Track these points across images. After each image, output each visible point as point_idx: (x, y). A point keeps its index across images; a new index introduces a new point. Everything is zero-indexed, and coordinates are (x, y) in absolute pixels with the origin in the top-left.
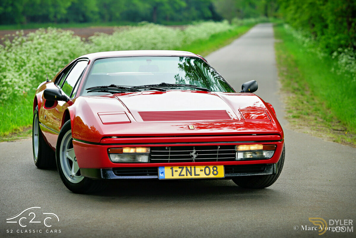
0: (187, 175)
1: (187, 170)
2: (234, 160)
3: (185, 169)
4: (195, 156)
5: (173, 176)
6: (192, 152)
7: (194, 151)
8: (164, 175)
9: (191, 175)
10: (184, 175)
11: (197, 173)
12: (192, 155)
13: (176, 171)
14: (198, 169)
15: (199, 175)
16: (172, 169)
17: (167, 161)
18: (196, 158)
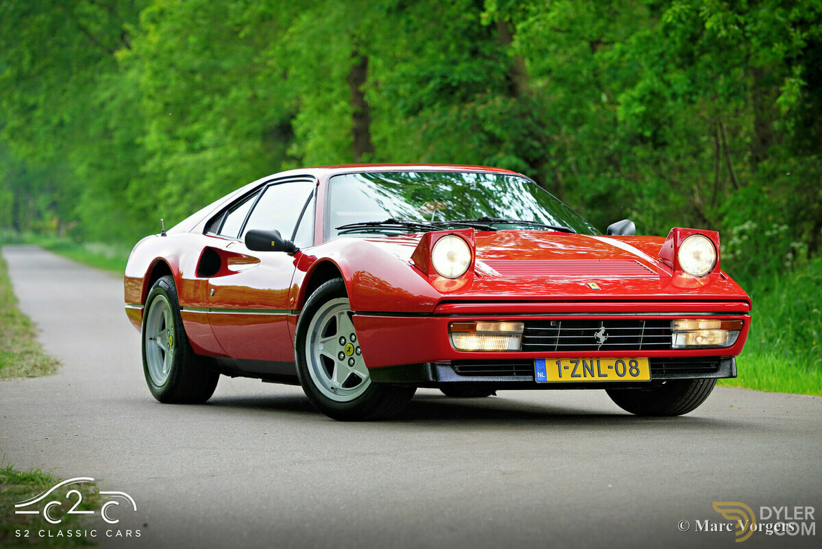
0: (585, 376)
1: (585, 366)
2: (669, 347)
3: (581, 364)
4: (603, 339)
5: (560, 377)
6: (598, 331)
7: (603, 329)
8: (545, 374)
9: (593, 376)
10: (580, 376)
11: (602, 373)
12: (597, 338)
13: (566, 368)
14: (604, 364)
15: (606, 376)
16: (558, 363)
17: (552, 348)
18: (604, 343)
